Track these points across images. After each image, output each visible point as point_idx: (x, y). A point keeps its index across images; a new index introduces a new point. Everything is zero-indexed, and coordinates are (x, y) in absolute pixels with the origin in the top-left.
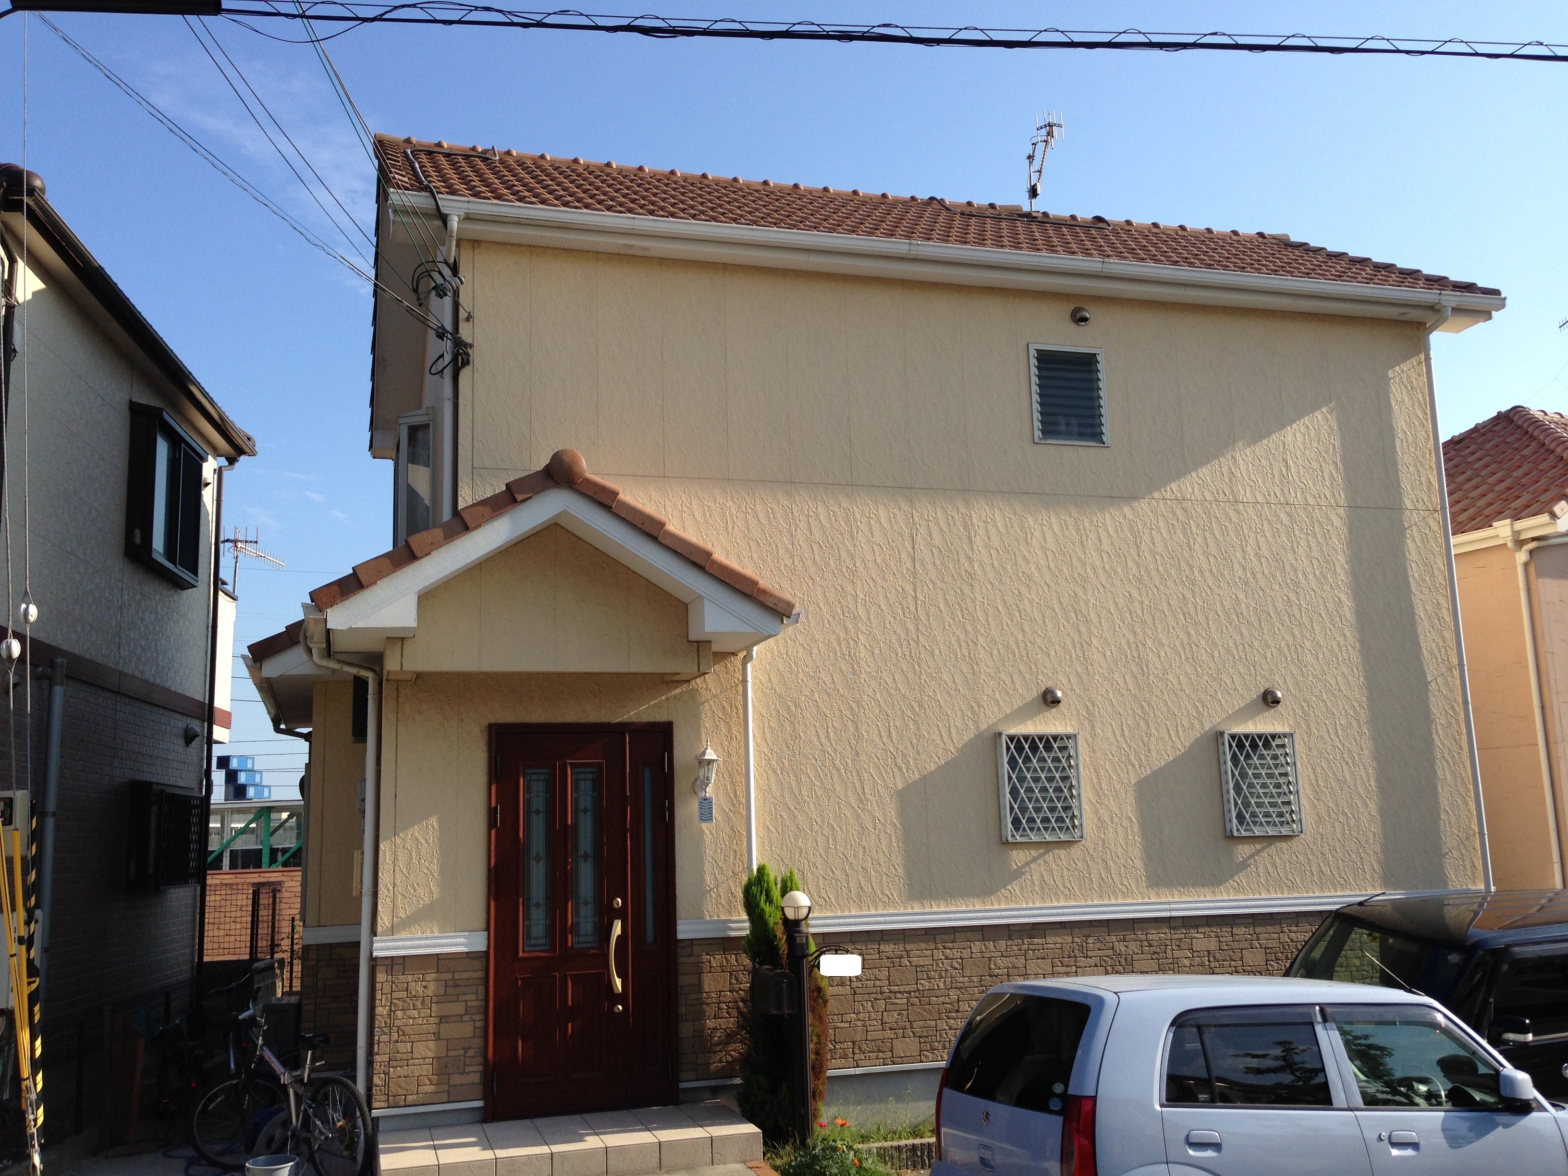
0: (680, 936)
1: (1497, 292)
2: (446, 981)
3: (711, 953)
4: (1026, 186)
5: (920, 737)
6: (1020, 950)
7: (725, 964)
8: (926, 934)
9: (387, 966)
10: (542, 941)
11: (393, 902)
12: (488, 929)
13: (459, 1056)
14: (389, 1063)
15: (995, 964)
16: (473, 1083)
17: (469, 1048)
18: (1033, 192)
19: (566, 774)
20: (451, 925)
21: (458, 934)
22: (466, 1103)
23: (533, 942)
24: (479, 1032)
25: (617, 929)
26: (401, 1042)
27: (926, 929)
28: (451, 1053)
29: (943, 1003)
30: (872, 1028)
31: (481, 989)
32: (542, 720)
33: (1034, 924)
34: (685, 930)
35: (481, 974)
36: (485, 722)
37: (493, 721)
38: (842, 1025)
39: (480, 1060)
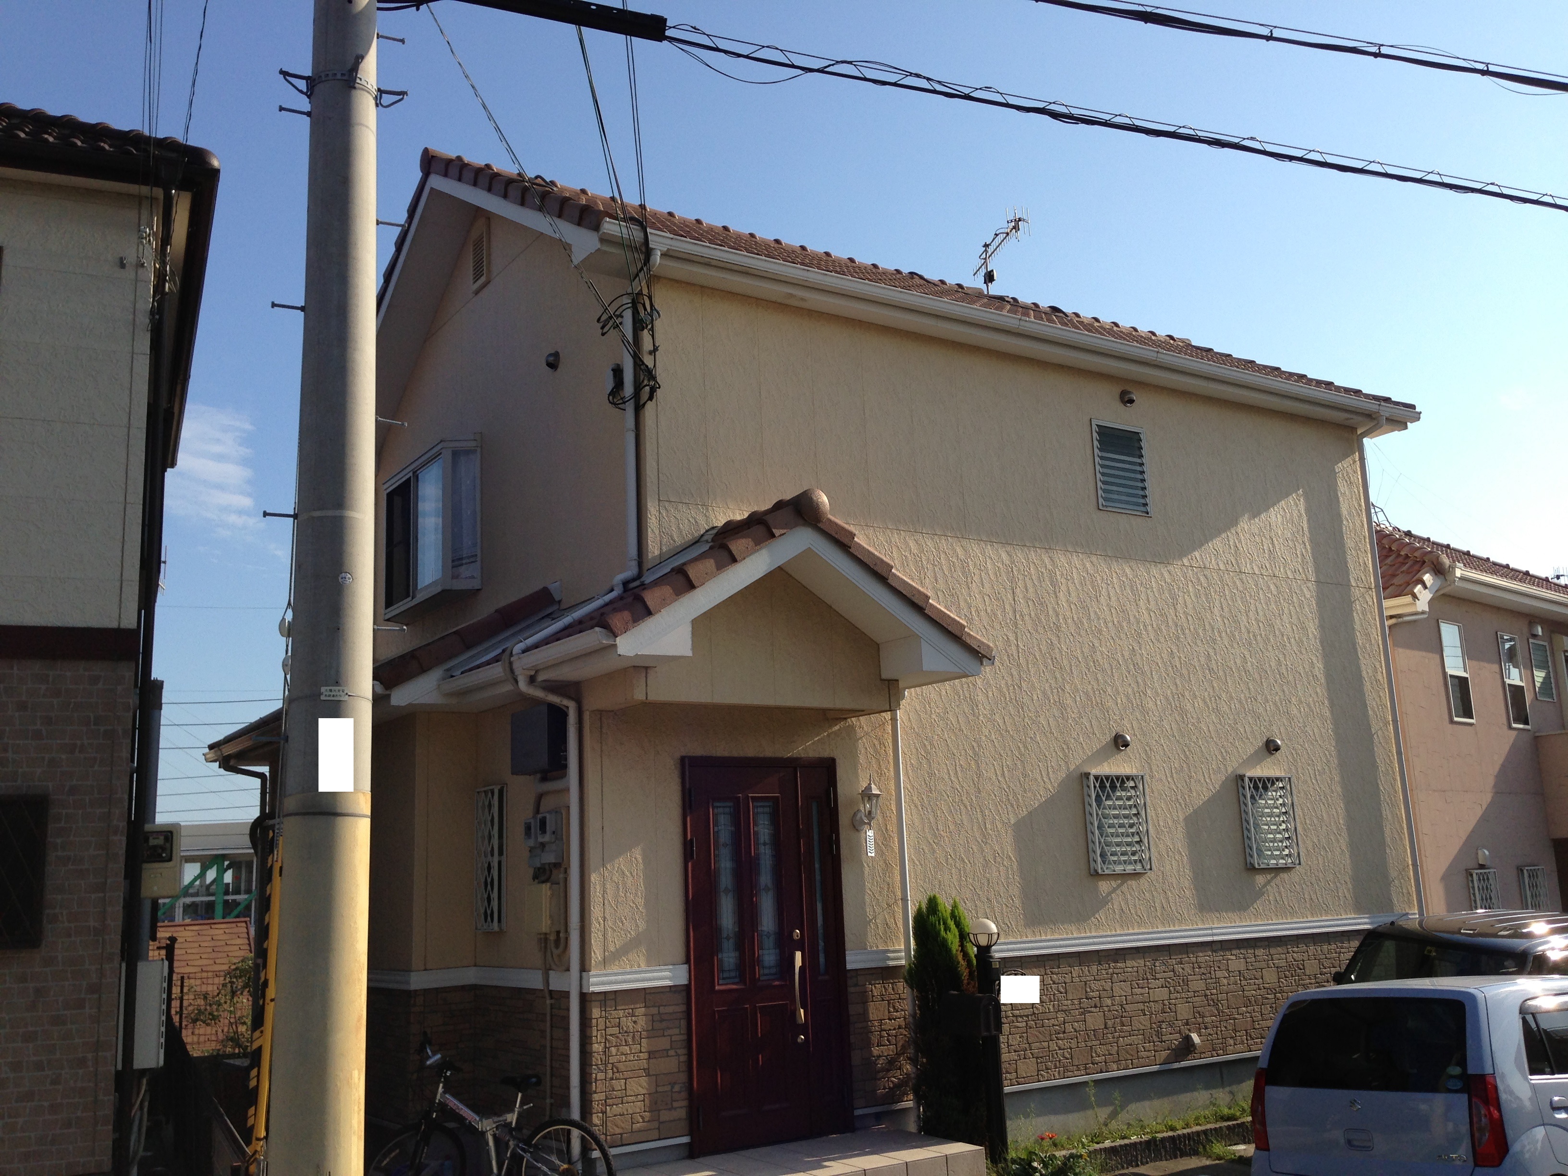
0: (849, 966)
1: (1413, 407)
2: (653, 1015)
3: (873, 982)
5: (1025, 776)
6: (1107, 974)
7: (884, 993)
9: (600, 1001)
10: (733, 974)
11: (604, 936)
12: (687, 961)
13: (666, 1091)
14: (606, 1102)
15: (1090, 987)
16: (680, 1119)
17: (675, 1083)
19: (749, 807)
20: (655, 959)
21: (663, 967)
22: (675, 1139)
23: (726, 975)
24: (684, 1067)
25: (799, 958)
26: (616, 1079)
27: (1037, 956)
28: (660, 1089)
29: (1053, 1025)
31: (683, 1023)
32: (726, 754)
33: (1117, 949)
34: (853, 961)
35: (683, 1008)
36: (678, 755)
37: (684, 754)
39: (684, 1095)
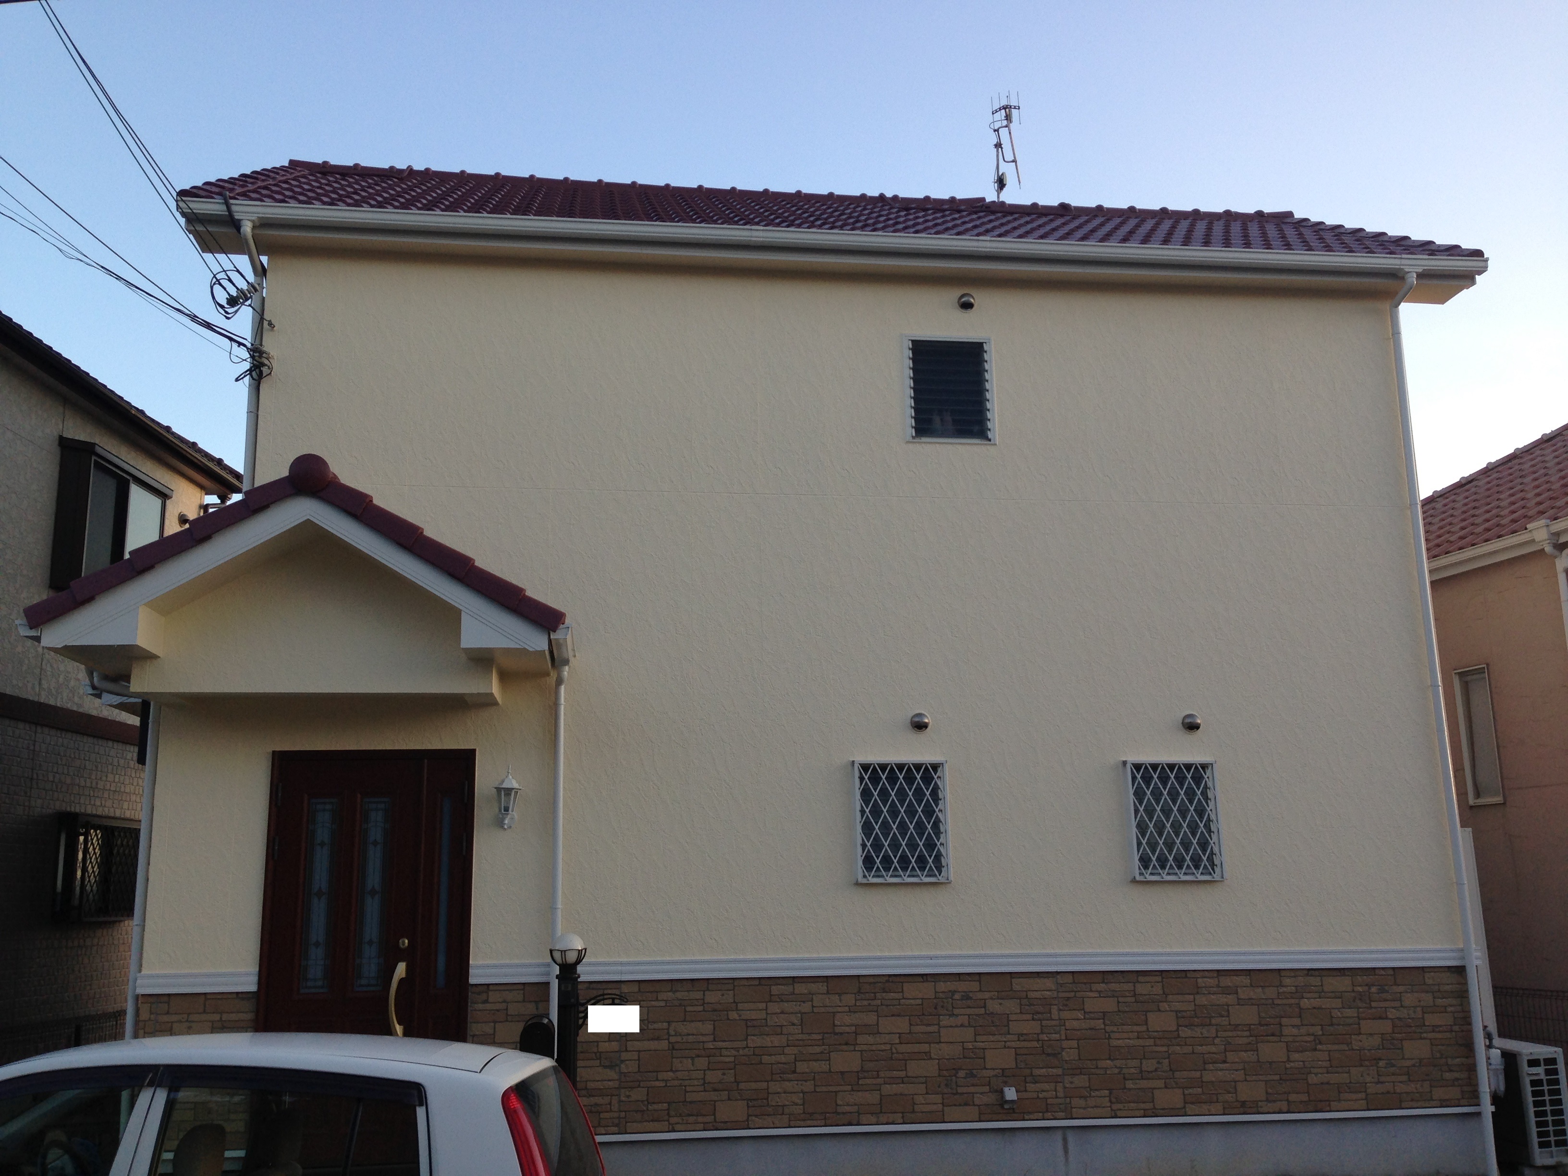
0: (472, 980)
1: (1478, 253)
2: (213, 1022)
4: (992, 177)
6: (871, 1005)
8: (760, 984)
9: (152, 1002)
10: (320, 983)
11: (161, 937)
12: (260, 967)
18: (1001, 183)
25: (401, 969)
29: (778, 1062)
30: (691, 1089)
33: (890, 976)
34: (480, 974)
35: (251, 1016)
36: (270, 750)
37: (279, 749)
38: (657, 1084)
